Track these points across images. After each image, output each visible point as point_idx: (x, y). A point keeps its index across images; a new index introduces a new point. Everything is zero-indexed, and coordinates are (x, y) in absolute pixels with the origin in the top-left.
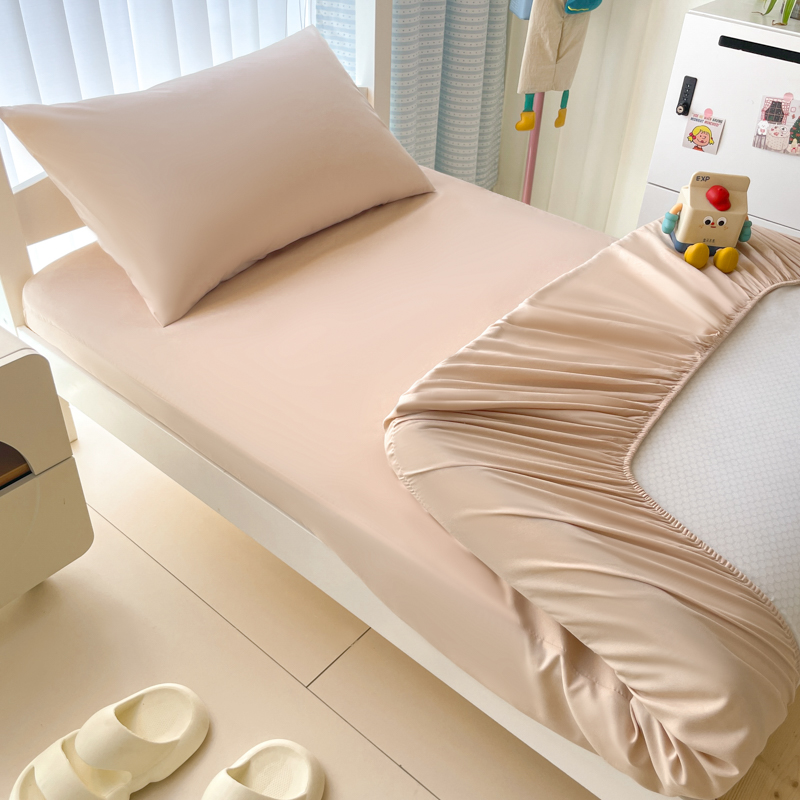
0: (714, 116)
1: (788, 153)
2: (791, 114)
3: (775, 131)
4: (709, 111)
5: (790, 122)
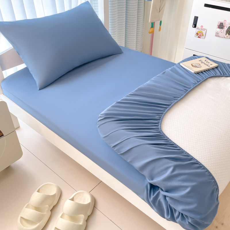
2: (226, 26)
3: (222, 31)
4: (202, 26)
5: (226, 29)
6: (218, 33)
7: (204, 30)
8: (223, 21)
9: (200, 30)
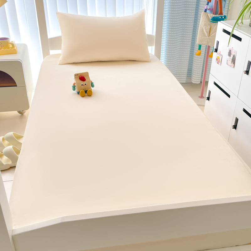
0: (221, 54)
1: (230, 66)
2: (232, 54)
3: (230, 59)
4: (220, 52)
5: (232, 56)
6: (227, 60)
7: (221, 56)
8: (231, 48)
9: (218, 55)
